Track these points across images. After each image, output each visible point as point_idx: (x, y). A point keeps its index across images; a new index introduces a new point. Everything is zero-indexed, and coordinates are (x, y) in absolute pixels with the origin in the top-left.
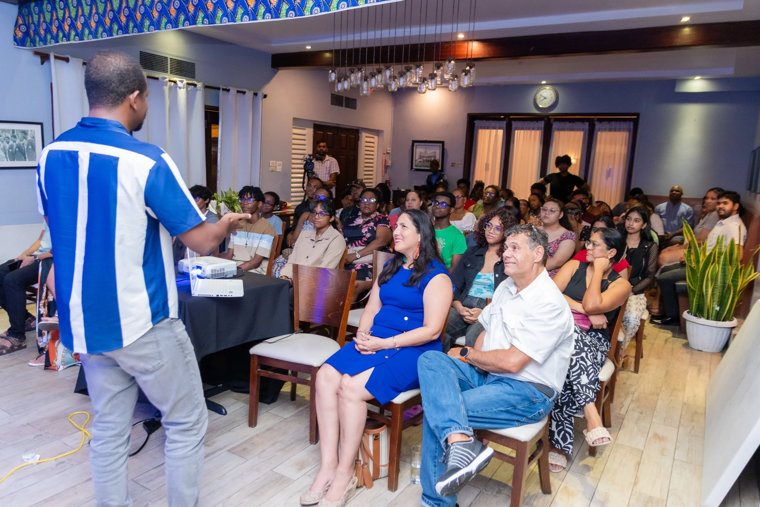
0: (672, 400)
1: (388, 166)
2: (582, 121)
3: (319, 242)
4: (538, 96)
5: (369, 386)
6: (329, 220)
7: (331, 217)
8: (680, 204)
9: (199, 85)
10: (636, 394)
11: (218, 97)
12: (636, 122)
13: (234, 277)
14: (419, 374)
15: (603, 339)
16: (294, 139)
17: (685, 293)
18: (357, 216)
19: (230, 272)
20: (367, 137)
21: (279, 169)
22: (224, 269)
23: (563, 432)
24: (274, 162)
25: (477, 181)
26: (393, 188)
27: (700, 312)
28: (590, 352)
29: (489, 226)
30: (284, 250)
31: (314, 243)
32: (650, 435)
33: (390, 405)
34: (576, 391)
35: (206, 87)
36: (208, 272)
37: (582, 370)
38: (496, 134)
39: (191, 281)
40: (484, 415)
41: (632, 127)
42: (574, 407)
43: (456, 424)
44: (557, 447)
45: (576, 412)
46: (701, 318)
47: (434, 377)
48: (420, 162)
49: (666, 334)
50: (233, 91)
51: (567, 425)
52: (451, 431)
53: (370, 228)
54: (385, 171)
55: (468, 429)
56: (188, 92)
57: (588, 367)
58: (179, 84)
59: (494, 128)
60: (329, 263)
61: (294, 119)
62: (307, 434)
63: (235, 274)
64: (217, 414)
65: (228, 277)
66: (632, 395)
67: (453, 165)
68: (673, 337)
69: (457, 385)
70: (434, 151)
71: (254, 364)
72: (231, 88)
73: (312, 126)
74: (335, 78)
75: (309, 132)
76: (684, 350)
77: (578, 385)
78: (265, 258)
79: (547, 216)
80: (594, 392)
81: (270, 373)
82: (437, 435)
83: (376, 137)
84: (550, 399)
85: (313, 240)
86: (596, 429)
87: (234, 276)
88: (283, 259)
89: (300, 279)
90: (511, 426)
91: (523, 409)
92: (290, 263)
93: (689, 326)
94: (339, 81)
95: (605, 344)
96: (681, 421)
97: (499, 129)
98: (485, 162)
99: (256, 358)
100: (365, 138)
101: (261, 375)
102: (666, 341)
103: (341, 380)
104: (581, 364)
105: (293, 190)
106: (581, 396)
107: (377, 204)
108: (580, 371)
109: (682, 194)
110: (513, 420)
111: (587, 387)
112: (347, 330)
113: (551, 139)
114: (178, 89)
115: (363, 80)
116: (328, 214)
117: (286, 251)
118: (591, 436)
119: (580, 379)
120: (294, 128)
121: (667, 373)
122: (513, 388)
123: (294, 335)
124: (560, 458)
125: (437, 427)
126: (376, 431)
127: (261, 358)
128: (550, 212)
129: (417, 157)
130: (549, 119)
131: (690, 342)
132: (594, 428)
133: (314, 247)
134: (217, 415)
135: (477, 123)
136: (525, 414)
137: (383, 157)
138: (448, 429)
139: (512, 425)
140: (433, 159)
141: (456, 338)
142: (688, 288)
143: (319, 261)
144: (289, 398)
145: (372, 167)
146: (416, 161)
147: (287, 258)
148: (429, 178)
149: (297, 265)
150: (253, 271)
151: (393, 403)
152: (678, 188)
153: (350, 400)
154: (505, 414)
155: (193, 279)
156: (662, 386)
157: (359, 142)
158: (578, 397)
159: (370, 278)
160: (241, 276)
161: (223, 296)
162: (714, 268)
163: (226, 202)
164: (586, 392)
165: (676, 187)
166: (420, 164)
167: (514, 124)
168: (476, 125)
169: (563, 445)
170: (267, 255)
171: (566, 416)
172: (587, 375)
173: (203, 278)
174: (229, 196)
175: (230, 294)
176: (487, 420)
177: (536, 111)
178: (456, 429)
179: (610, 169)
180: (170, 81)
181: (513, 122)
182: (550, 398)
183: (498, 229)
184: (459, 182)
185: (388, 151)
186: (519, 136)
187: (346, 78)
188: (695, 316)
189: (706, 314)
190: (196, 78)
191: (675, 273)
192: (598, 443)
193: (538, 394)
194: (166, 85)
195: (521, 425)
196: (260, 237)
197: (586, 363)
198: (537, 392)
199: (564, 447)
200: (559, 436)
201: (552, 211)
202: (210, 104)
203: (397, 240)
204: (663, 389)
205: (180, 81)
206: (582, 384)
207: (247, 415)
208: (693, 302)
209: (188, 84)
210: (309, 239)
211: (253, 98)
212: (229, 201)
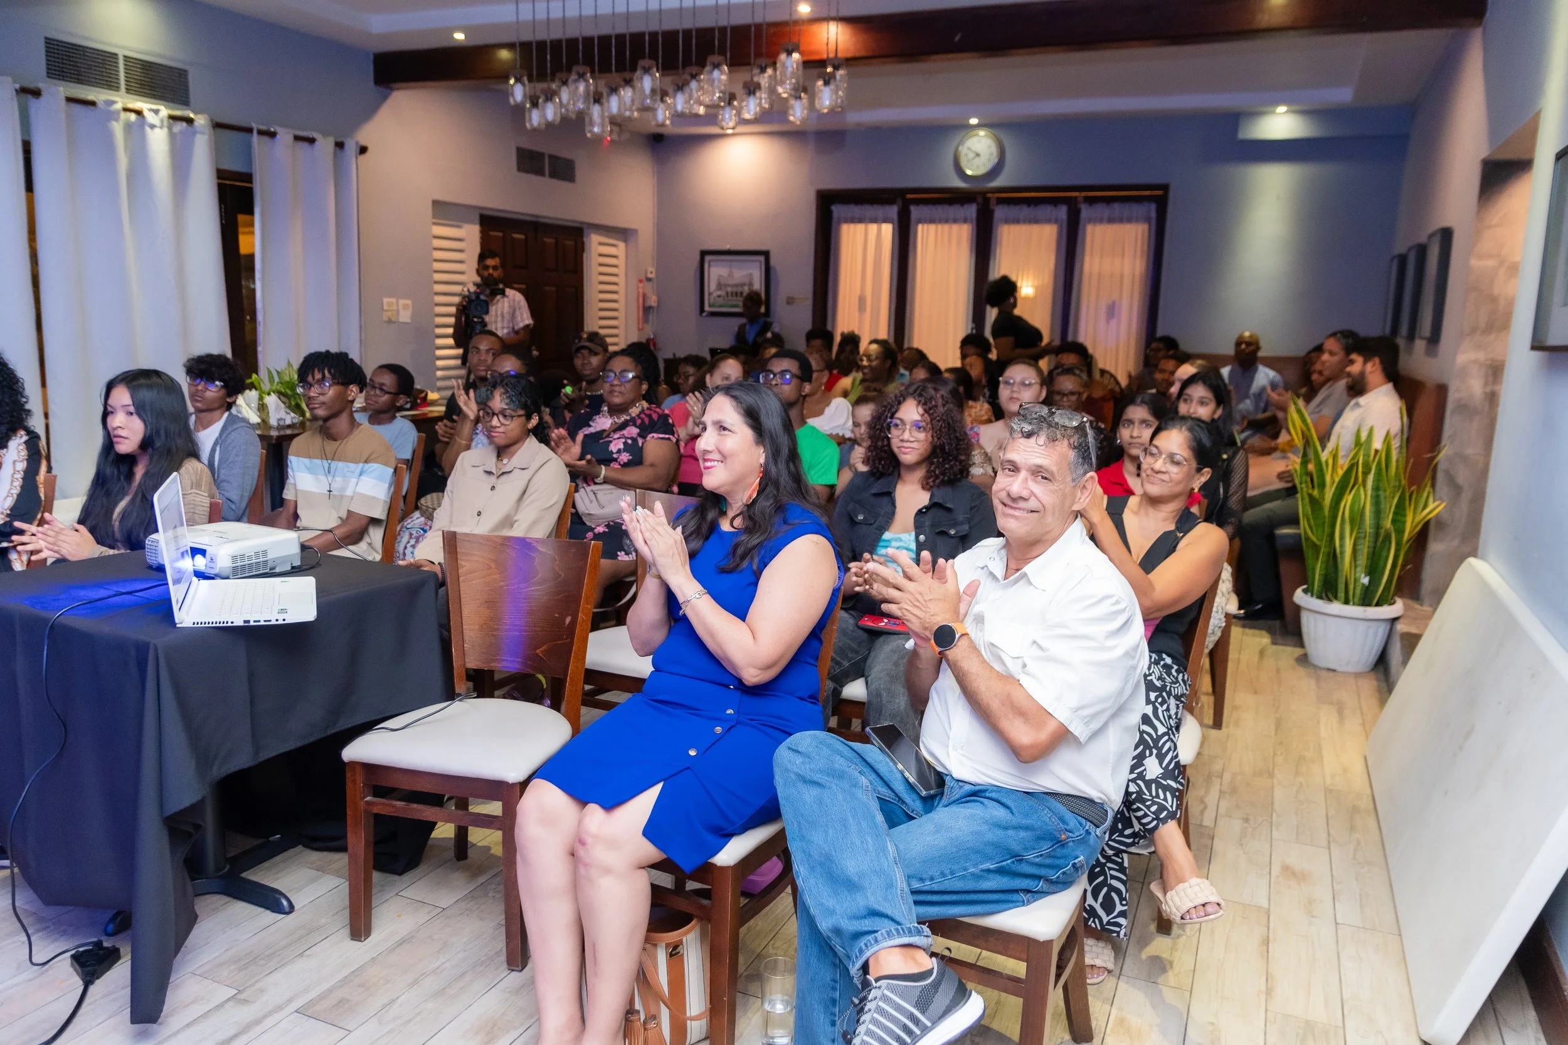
0: (1301, 784)
1: (650, 308)
2: (1055, 202)
3: (505, 476)
4: (963, 150)
5: (651, 831)
6: (525, 425)
7: (529, 417)
8: (1256, 370)
9: (201, 121)
10: (1227, 777)
11: (249, 147)
12: (1162, 203)
13: (295, 571)
14: (779, 795)
15: (1176, 667)
16: (436, 249)
17: (1296, 551)
18: (598, 411)
19: (283, 560)
20: (601, 244)
21: (405, 316)
22: (265, 552)
23: (1105, 890)
24: (394, 300)
25: (843, 334)
26: (665, 353)
27: (1329, 590)
28: (1162, 704)
29: (896, 425)
30: (423, 501)
31: (492, 480)
32: (1276, 869)
33: (706, 871)
34: (1134, 796)
35: (218, 126)
36: (223, 562)
37: (1147, 746)
38: (879, 231)
39: (172, 588)
40: (948, 885)
41: (1153, 214)
42: (1128, 832)
43: (886, 921)
44: (1093, 925)
45: (1134, 842)
46: (1330, 600)
47: (820, 802)
48: (719, 296)
49: (1258, 640)
50: (285, 137)
51: (1113, 872)
52: (876, 941)
53: (630, 441)
54: (646, 320)
55: (919, 933)
56: (172, 136)
57: (1160, 737)
58: (150, 117)
59: (874, 220)
60: (534, 523)
61: (436, 203)
62: (500, 944)
63: (297, 563)
64: (268, 912)
65: (277, 570)
66: (1219, 780)
67: (790, 301)
68: (1274, 643)
69: (880, 818)
70: (749, 272)
71: (355, 786)
72: (279, 130)
73: (477, 217)
74: (525, 96)
75: (471, 234)
76: (1301, 671)
77: (1138, 782)
78: (374, 521)
79: (1015, 395)
80: (1176, 796)
81: (399, 804)
82: (839, 949)
83: (622, 245)
84: (1098, 830)
85: (489, 473)
86: (1186, 885)
87: (293, 568)
88: (423, 519)
89: (463, 566)
90: (1011, 905)
91: (1037, 860)
92: (438, 530)
93: (1308, 623)
94: (535, 104)
95: (1180, 677)
96: (1332, 831)
97: (885, 221)
98: (858, 292)
99: (359, 770)
100: (596, 247)
101: (376, 810)
102: (1262, 653)
103: (580, 822)
104: (1144, 732)
105: (440, 363)
106: (1148, 807)
107: (641, 384)
108: (1142, 747)
109: (1258, 348)
110: (1016, 891)
111: (1159, 785)
112: (586, 682)
113: (993, 241)
114: (148, 129)
115: (592, 100)
116: (521, 412)
117: (427, 501)
118: (1177, 899)
119: (1143, 768)
120: (434, 224)
121: (1278, 724)
122: (1012, 813)
123: (457, 706)
124: (1099, 950)
125: (837, 931)
126: (672, 936)
127: (372, 770)
128: (1022, 388)
129: (713, 287)
130: (986, 201)
131: (1309, 654)
132: (1181, 880)
133: (493, 488)
134: (268, 916)
135: (837, 210)
136: (1043, 872)
137: (638, 288)
138: (870, 937)
139: (1012, 902)
140: (746, 289)
141: (842, 686)
142: (1303, 540)
143: (508, 521)
144: (451, 854)
145: (616, 310)
146: (710, 294)
147: (430, 518)
148: (742, 328)
149: (454, 534)
150: (342, 553)
151: (713, 865)
152: (1251, 337)
153: (608, 871)
154: (998, 877)
155: (177, 581)
156: (1275, 754)
157: (585, 255)
158: (1139, 809)
159: (627, 554)
160: (312, 567)
161: (262, 623)
162: (1357, 496)
163: (280, 394)
164: (1158, 796)
165: (1247, 334)
166: (720, 301)
167: (915, 211)
168: (835, 215)
169: (1105, 919)
170: (379, 513)
171: (1110, 852)
172: (1157, 756)
173: (213, 578)
174: (287, 379)
175: (281, 617)
176: (954, 897)
177: (959, 184)
178: (889, 933)
179: (1114, 303)
180: (126, 110)
181: (913, 208)
182: (1098, 827)
183: (920, 428)
184: (810, 336)
185: (650, 276)
186: (927, 238)
187: (550, 96)
188: (1320, 597)
189: (1341, 595)
190: (192, 104)
191: (1271, 510)
192: (1194, 916)
193: (1072, 821)
194: (117, 120)
195: (1035, 901)
196: (358, 471)
197: (1155, 729)
198: (1068, 816)
199: (1109, 923)
200: (1096, 900)
201: (1023, 384)
202: (229, 166)
203: (709, 464)
204: (1279, 760)
205: (151, 110)
206: (1147, 778)
207: (343, 909)
208: (1314, 569)
209: (173, 118)
210: (481, 469)
211: (335, 155)
212: (289, 392)
